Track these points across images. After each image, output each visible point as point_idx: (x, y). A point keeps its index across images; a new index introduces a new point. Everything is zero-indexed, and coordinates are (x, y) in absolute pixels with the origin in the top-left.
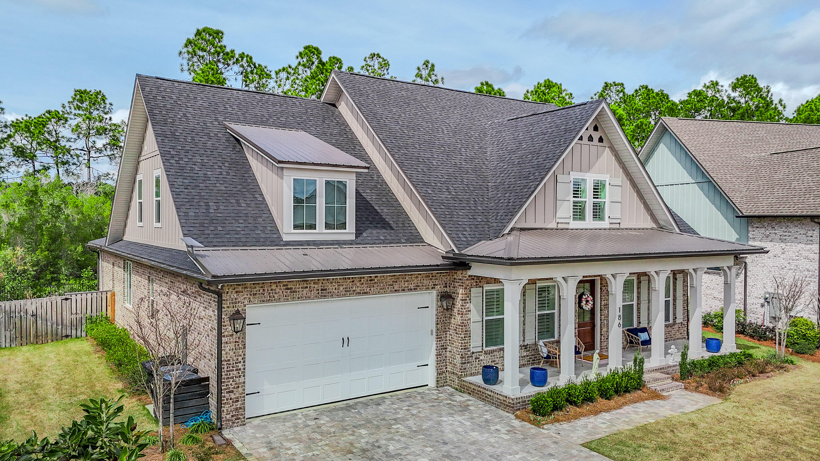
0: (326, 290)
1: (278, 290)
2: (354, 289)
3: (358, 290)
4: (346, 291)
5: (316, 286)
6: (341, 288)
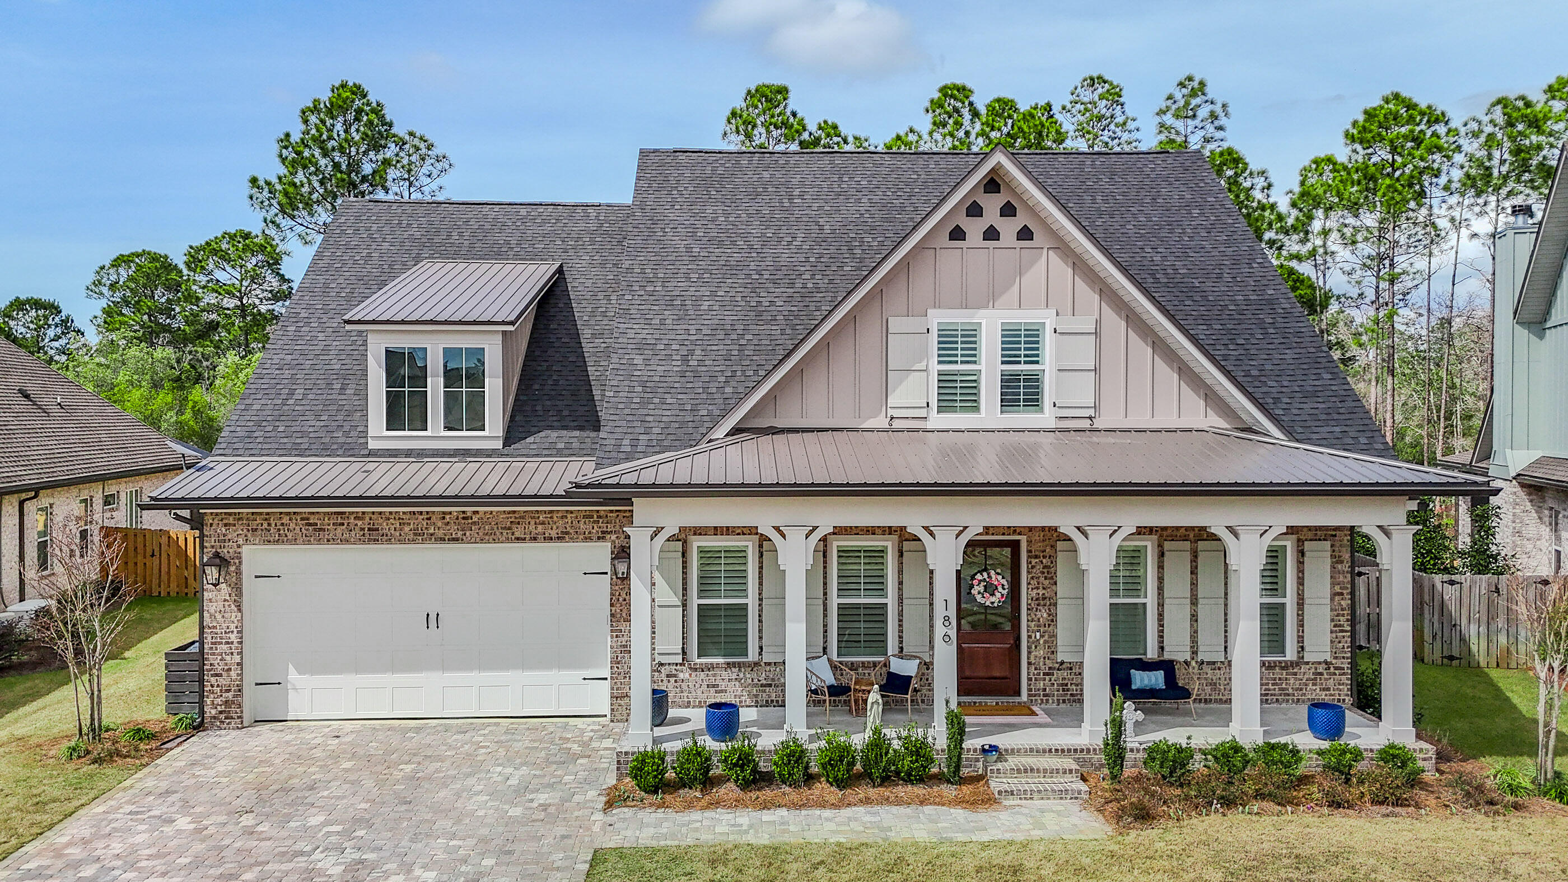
2: (432, 531)
3: (440, 533)
4: (415, 534)
5: (360, 523)
6: (407, 529)
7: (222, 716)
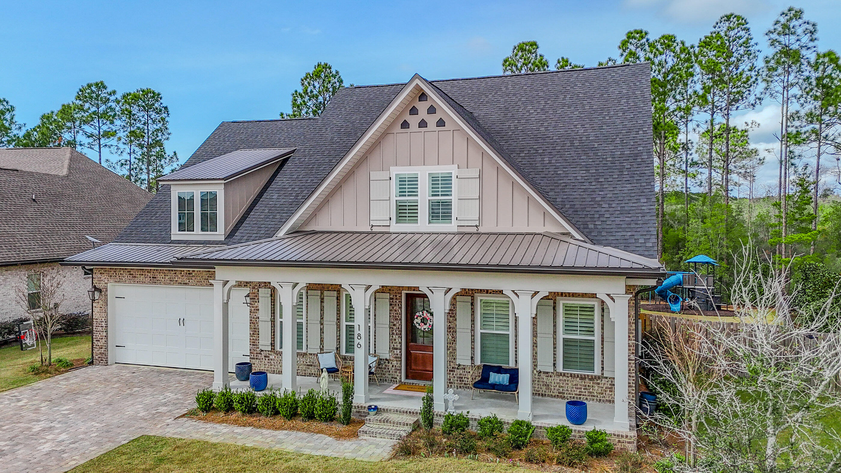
0: (156, 278)
1: (124, 275)
2: (176, 279)
3: (180, 280)
4: (170, 281)
5: (149, 274)
6: (167, 278)
7: (100, 359)
